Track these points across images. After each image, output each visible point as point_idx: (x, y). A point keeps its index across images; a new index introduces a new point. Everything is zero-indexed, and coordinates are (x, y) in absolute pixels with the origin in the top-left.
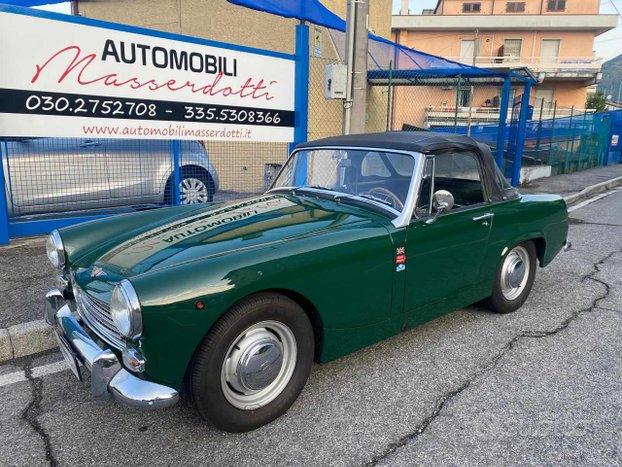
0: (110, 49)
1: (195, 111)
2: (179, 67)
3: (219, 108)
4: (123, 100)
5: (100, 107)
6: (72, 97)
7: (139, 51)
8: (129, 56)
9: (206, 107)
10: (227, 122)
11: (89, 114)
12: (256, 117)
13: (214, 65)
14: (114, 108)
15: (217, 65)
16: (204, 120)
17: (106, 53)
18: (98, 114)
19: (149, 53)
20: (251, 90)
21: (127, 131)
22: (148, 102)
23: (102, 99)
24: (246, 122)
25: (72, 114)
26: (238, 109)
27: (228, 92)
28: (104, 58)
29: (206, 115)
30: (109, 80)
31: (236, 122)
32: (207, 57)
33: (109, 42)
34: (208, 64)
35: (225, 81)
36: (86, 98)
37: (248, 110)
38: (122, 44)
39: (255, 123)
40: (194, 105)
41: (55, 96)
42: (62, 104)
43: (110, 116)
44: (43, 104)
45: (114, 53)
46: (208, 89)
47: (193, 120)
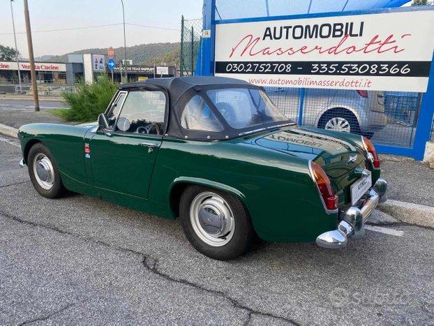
0: (268, 33)
1: (320, 67)
2: (311, 37)
3: (341, 63)
4: (272, 63)
5: (259, 68)
6: (246, 63)
7: (284, 31)
8: (278, 36)
9: (329, 64)
10: (348, 74)
11: (253, 72)
12: (379, 69)
13: (341, 30)
14: (266, 68)
15: (344, 30)
16: (327, 73)
17: (266, 35)
18: (257, 72)
19: (291, 31)
20: (378, 45)
21: (271, 82)
22: (286, 63)
23: (260, 63)
24: (368, 74)
25: (245, 73)
26: (360, 63)
27: (352, 49)
28: (264, 39)
29: (329, 69)
30: (265, 51)
31: (357, 74)
32: (335, 25)
33: (268, 29)
34: (335, 30)
35: (350, 41)
36: (252, 63)
37: (370, 63)
38: (275, 28)
39: (377, 74)
40: (319, 63)
41: (238, 63)
42: (241, 67)
43: (263, 73)
44: (233, 69)
45: (270, 35)
46: (333, 50)
47: (318, 73)
